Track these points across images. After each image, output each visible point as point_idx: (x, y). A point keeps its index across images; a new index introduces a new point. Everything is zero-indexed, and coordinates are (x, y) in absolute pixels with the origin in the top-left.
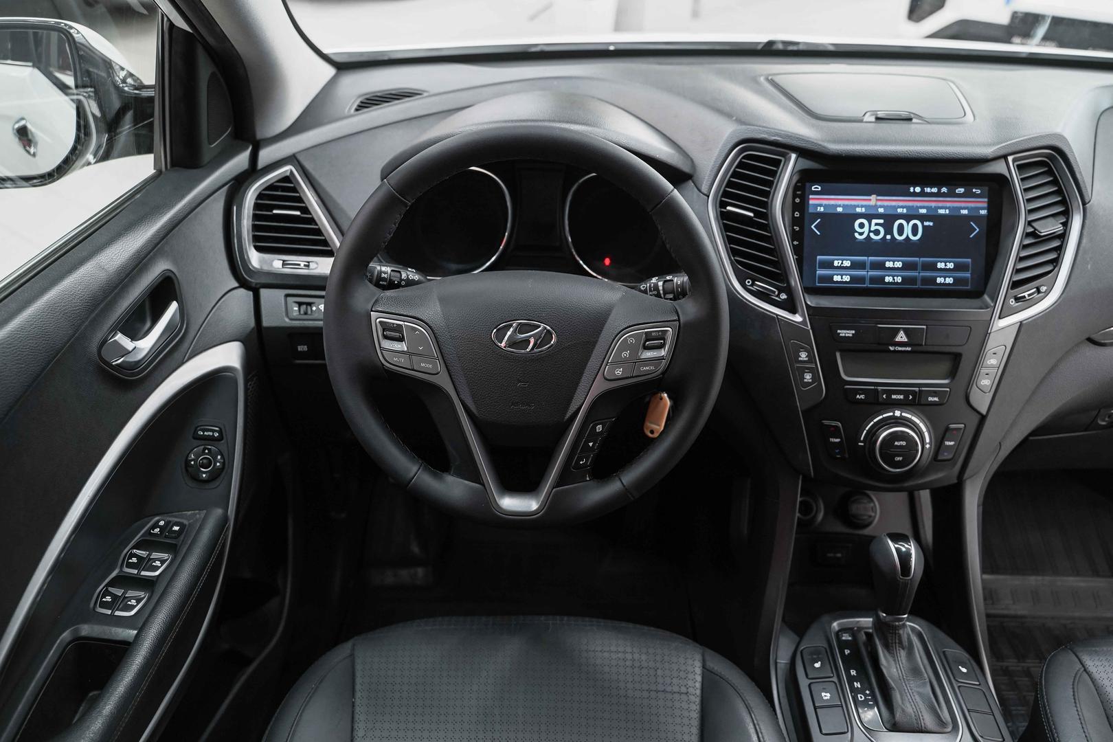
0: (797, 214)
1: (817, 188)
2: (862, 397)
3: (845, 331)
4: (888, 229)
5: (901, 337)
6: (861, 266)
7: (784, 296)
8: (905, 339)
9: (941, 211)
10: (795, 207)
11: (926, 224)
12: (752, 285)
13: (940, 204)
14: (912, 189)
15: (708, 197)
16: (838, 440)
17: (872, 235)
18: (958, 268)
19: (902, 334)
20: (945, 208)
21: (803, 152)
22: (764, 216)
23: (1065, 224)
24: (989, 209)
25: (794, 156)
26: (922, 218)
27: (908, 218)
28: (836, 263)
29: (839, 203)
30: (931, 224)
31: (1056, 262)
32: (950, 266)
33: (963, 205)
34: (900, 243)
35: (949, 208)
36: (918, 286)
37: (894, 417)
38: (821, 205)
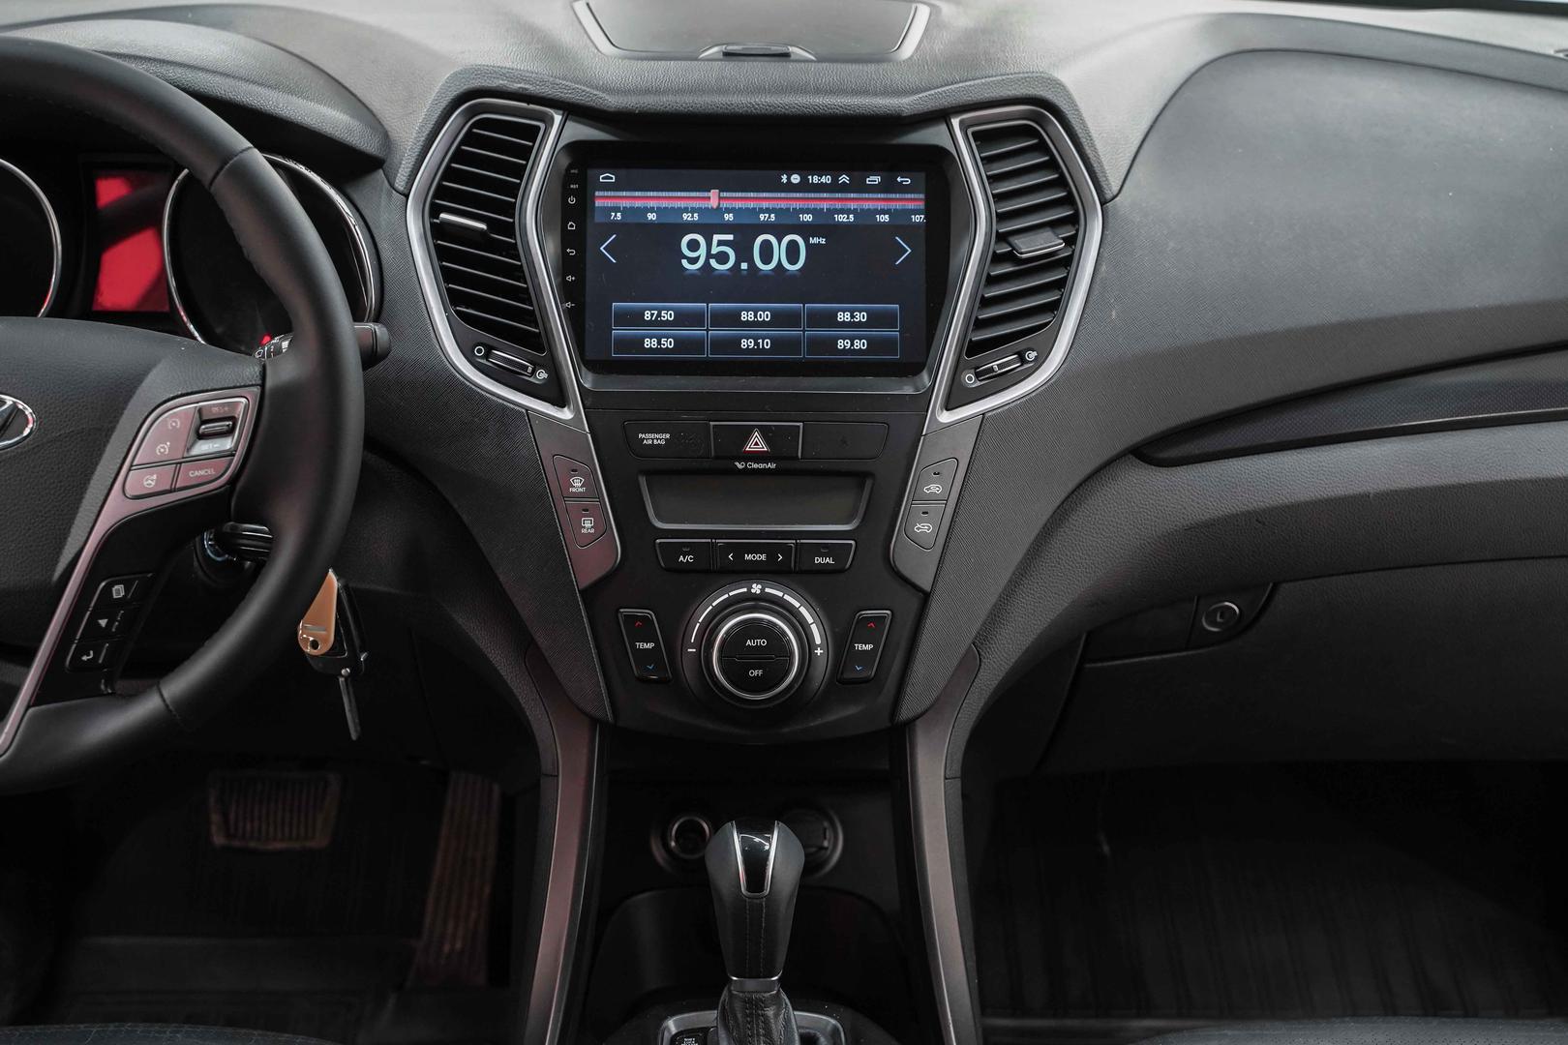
0: (572, 226)
1: (607, 177)
2: (689, 558)
3: (652, 436)
4: (744, 251)
5: (756, 443)
6: (695, 319)
7: (542, 375)
8: (763, 447)
9: (841, 218)
10: (567, 213)
11: (814, 241)
12: (487, 356)
13: (839, 205)
14: (784, 179)
15: (407, 196)
16: (650, 646)
17: (713, 262)
18: (874, 320)
19: (756, 437)
20: (848, 212)
21: (574, 111)
22: (509, 229)
23: (1070, 241)
24: (928, 212)
25: (558, 118)
26: (805, 230)
27: (779, 231)
28: (647, 316)
29: (653, 204)
30: (823, 241)
31: (1056, 308)
32: (861, 317)
33: (880, 205)
34: (766, 276)
35: (854, 212)
36: (803, 355)
37: (749, 597)
38: (616, 209)
